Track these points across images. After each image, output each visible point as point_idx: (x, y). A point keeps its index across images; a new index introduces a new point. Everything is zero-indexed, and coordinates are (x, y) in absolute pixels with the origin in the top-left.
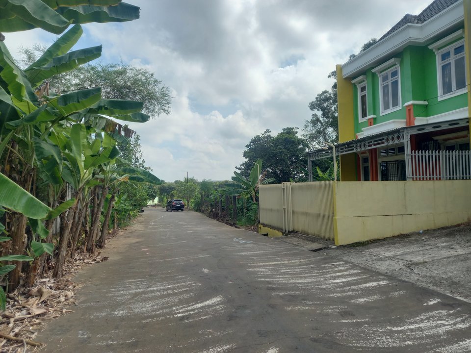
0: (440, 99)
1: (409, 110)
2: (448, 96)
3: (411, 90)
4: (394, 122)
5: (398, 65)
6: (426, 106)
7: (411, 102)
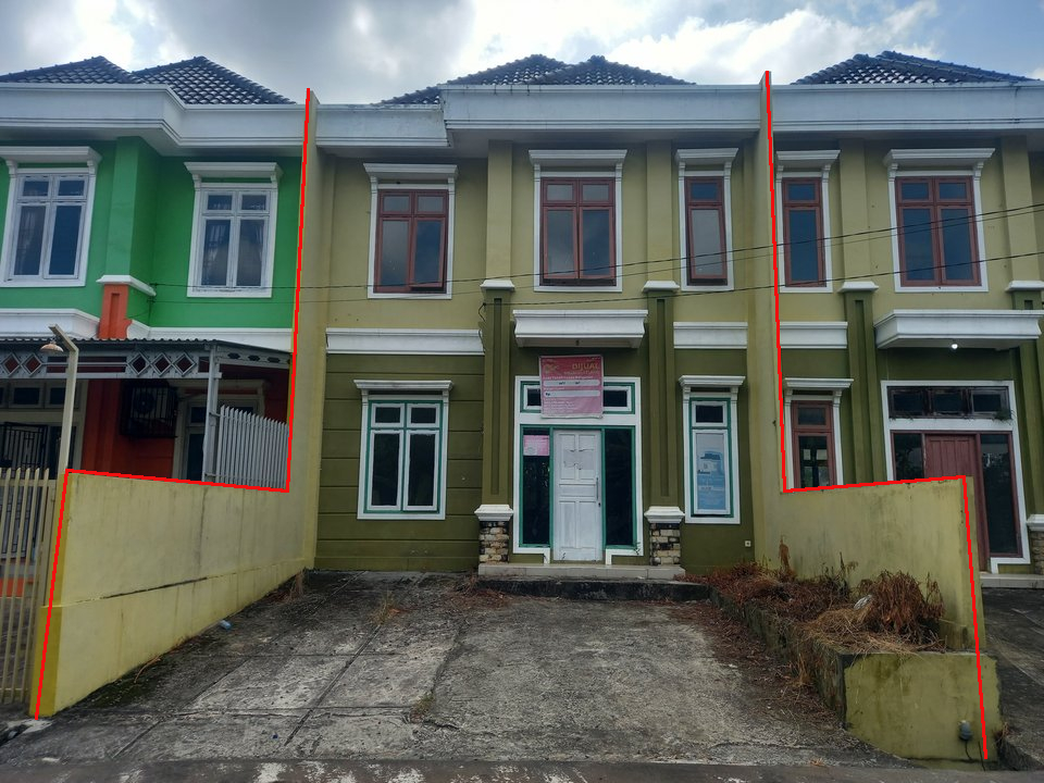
0: (191, 293)
1: (115, 295)
2: (213, 292)
3: (129, 246)
4: (75, 316)
5: (92, 171)
6: (151, 300)
7: (125, 278)
